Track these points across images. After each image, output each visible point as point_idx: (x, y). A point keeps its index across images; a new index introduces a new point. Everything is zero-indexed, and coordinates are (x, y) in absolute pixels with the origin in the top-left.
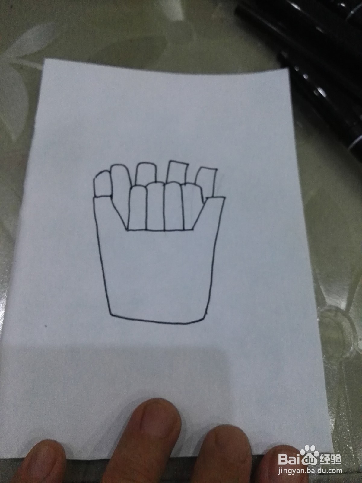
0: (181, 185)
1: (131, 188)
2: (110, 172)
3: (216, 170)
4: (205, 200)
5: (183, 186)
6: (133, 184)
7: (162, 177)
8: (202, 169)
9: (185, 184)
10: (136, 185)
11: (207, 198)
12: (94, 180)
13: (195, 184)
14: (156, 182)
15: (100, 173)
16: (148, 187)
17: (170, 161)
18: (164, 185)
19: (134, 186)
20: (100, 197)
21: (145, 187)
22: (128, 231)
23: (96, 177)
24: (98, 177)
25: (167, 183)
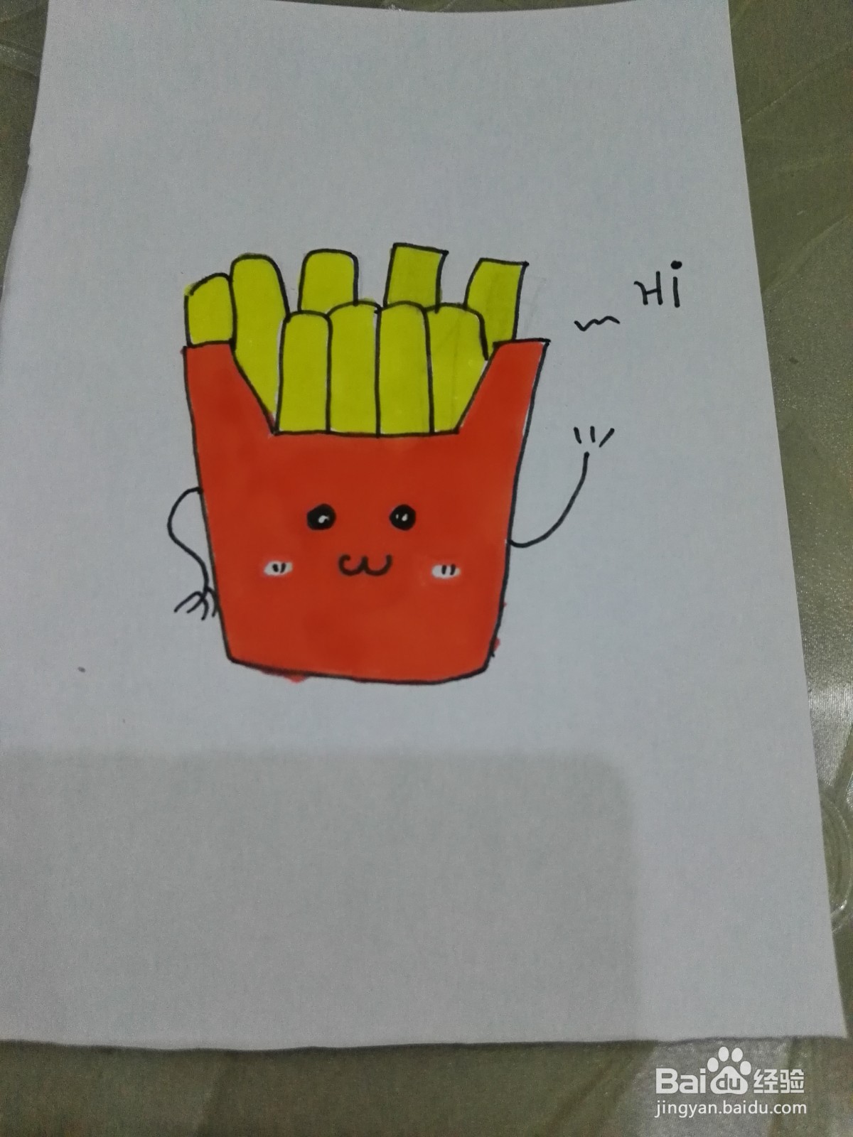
0: (425, 311)
1: (288, 318)
2: (229, 278)
3: (525, 264)
4: (490, 351)
5: (431, 315)
6: (293, 308)
7: (372, 290)
8: (484, 264)
9: (437, 307)
10: (300, 312)
11: (497, 345)
12: (186, 299)
13: (464, 306)
14: (356, 302)
15: (204, 281)
16: (333, 317)
17: (396, 246)
18: (379, 311)
19: (295, 313)
20: (201, 345)
21: (327, 317)
22: (276, 435)
23: (192, 292)
24: (196, 293)
25: (386, 306)
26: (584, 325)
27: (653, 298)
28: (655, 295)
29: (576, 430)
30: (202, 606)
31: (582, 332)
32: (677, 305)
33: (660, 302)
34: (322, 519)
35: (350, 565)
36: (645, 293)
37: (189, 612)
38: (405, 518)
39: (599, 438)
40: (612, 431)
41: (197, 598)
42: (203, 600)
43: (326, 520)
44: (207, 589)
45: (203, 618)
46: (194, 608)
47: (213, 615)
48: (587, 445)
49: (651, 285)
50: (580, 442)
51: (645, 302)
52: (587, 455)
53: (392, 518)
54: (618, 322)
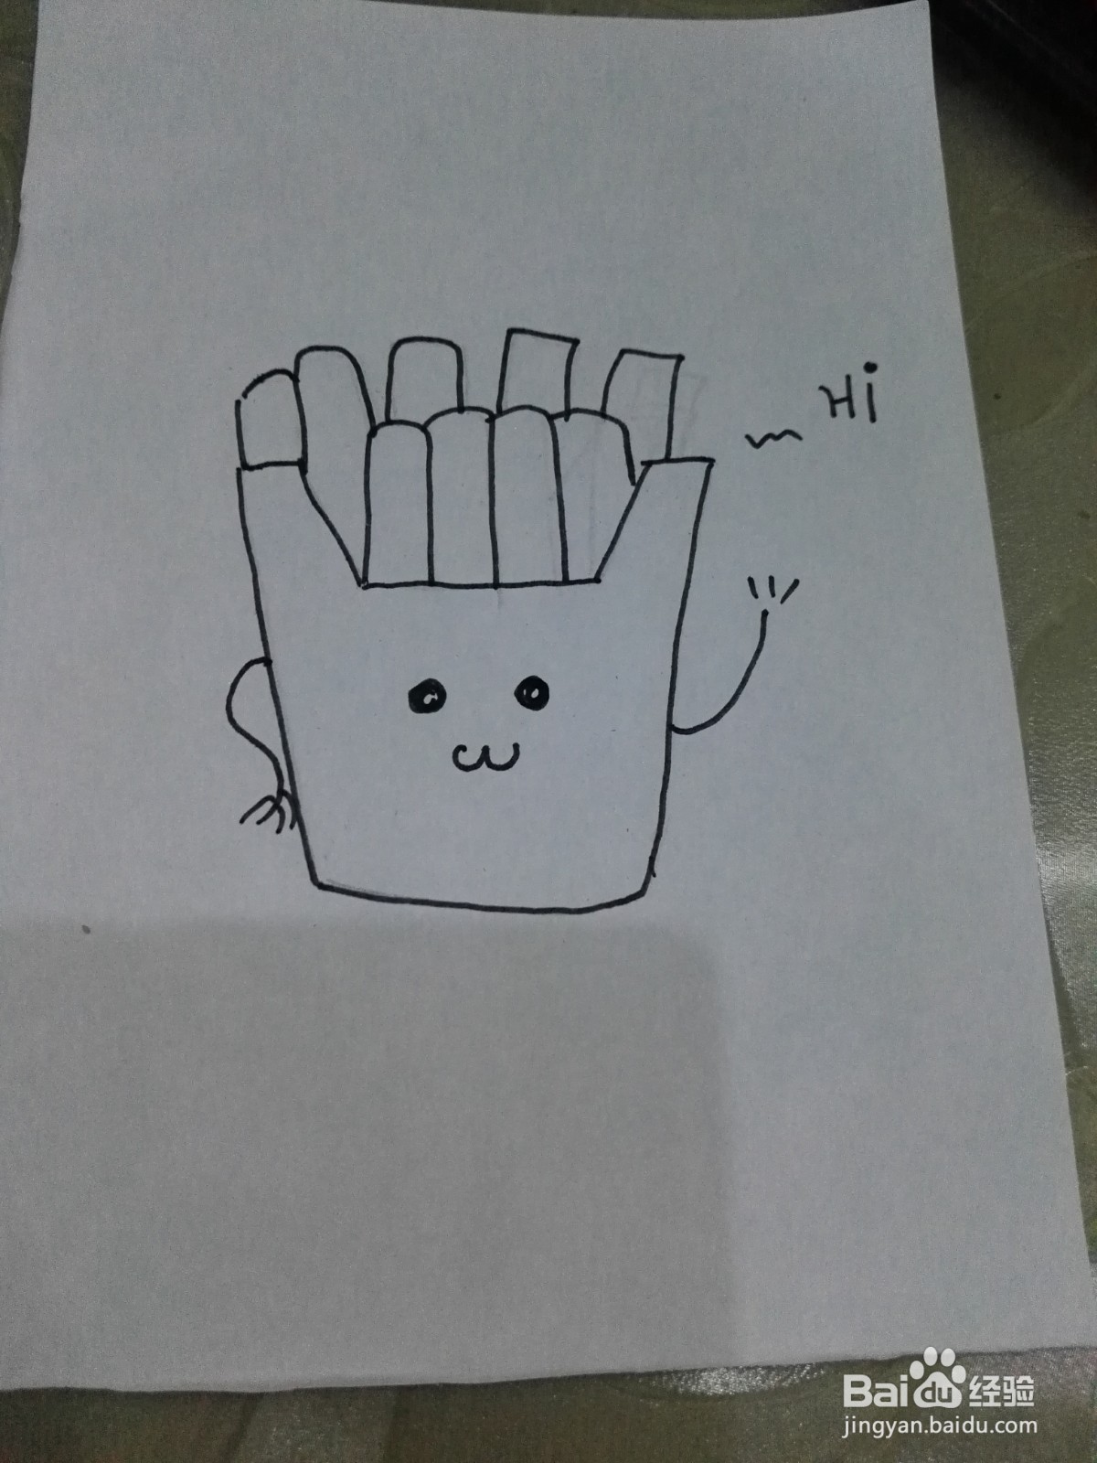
0: (551, 418)
1: (372, 433)
2: (294, 377)
3: (680, 358)
4: (639, 470)
5: (559, 422)
6: (380, 417)
7: (482, 392)
8: (626, 356)
9: (567, 413)
10: (389, 422)
11: (648, 464)
12: (238, 403)
13: (603, 414)
14: (461, 409)
15: (260, 379)
16: (431, 428)
17: (511, 332)
18: (491, 420)
19: (382, 425)
20: (260, 467)
21: (424, 428)
22: (365, 588)
23: (245, 395)
24: (250, 395)
25: (501, 412)
26: (757, 440)
27: (842, 408)
28: (845, 404)
29: (751, 581)
30: (276, 815)
31: (754, 450)
32: (873, 419)
33: (852, 414)
34: (428, 699)
35: (465, 759)
36: (833, 402)
37: (259, 822)
38: (535, 694)
39: (780, 591)
40: (796, 583)
41: (269, 805)
42: (277, 807)
43: (433, 699)
44: (281, 792)
45: (279, 831)
46: (265, 819)
47: (292, 827)
48: (765, 600)
49: (840, 393)
50: (756, 596)
51: (834, 414)
52: (765, 614)
53: (518, 694)
54: (800, 438)
